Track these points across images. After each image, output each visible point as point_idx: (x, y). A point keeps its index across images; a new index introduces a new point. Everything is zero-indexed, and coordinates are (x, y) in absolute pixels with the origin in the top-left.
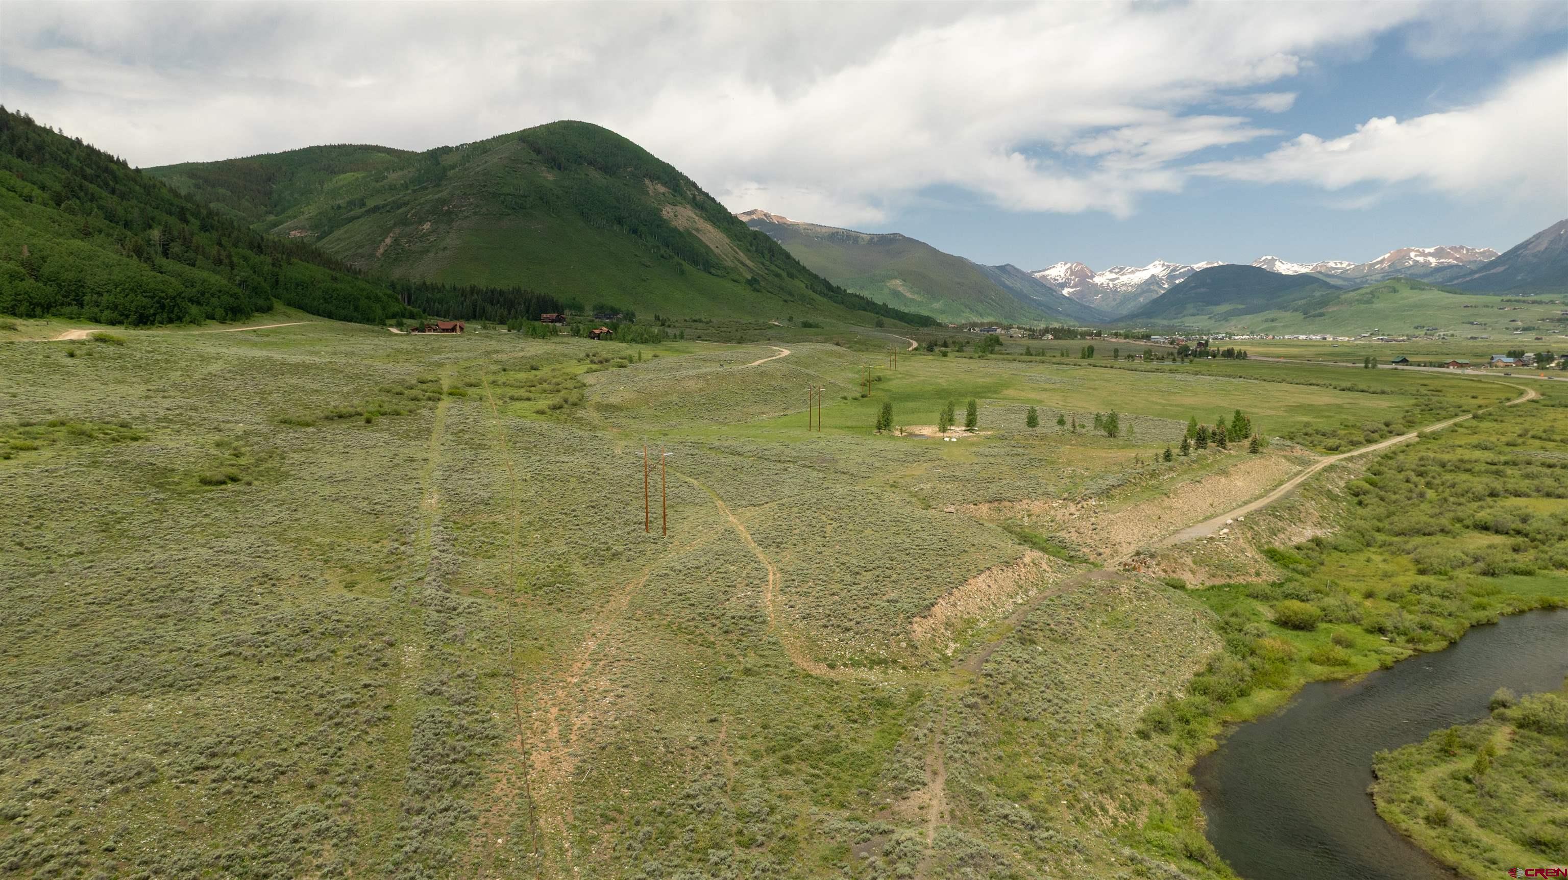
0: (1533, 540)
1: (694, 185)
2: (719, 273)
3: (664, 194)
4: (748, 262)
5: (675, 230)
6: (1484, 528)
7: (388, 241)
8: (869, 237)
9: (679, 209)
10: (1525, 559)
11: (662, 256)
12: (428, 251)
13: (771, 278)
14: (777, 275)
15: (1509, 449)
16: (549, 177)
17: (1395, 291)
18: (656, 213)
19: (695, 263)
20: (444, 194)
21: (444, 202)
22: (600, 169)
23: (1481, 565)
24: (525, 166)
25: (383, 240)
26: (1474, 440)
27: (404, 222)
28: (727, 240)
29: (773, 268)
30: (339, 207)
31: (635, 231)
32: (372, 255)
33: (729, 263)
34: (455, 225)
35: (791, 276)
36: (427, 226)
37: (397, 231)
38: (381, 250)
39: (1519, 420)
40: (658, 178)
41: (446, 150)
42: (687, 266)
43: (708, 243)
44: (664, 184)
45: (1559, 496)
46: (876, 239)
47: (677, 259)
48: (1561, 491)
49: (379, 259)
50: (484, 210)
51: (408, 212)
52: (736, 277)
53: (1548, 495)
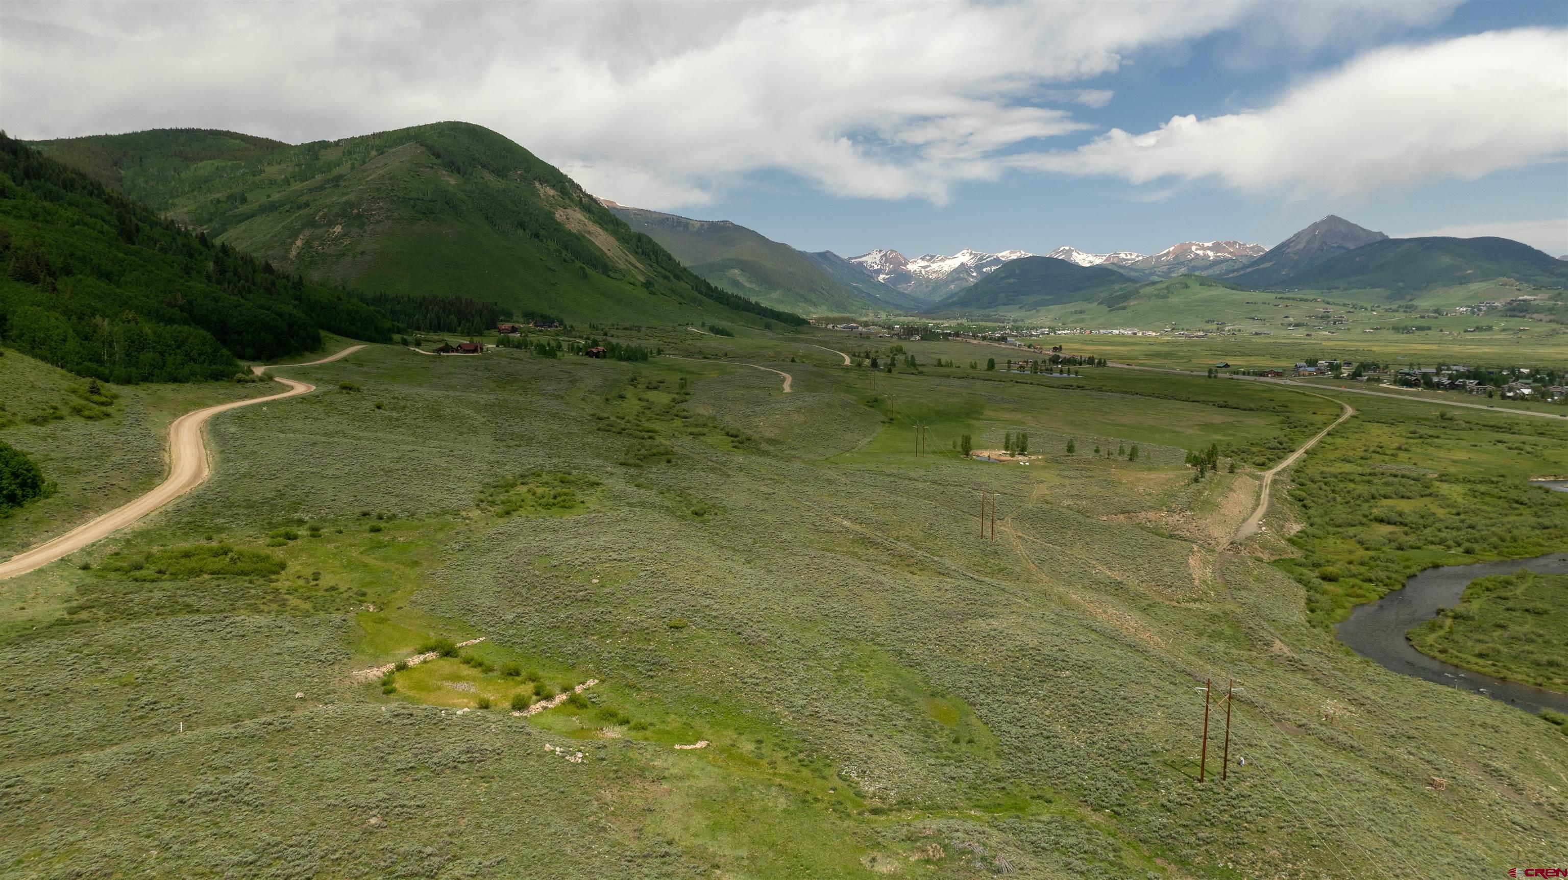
0: (1411, 528)
1: (578, 187)
2: (616, 276)
3: (553, 197)
4: (638, 265)
5: (570, 234)
6: (1381, 521)
7: (299, 243)
8: (699, 224)
9: (569, 211)
10: (1412, 539)
11: (565, 260)
12: (344, 254)
13: (661, 280)
14: (666, 278)
15: (1363, 462)
16: (451, 181)
17: (1187, 287)
18: (550, 216)
19: (594, 266)
20: (352, 197)
21: (352, 205)
22: (493, 171)
23: (1394, 545)
24: (428, 170)
25: (294, 242)
26: (1338, 454)
27: (311, 223)
28: (617, 243)
29: (660, 269)
30: (219, 201)
31: (537, 236)
32: (284, 258)
33: (622, 266)
34: (369, 228)
35: (678, 277)
36: (338, 229)
37: (307, 232)
38: (293, 253)
39: (1356, 436)
40: (546, 181)
41: (324, 145)
42: (590, 271)
43: (600, 246)
44: (553, 187)
45: (1409, 498)
46: (706, 226)
47: (578, 264)
48: (1408, 494)
49: (293, 262)
50: (396, 215)
51: (315, 214)
52: (632, 280)
53: (1403, 497)
